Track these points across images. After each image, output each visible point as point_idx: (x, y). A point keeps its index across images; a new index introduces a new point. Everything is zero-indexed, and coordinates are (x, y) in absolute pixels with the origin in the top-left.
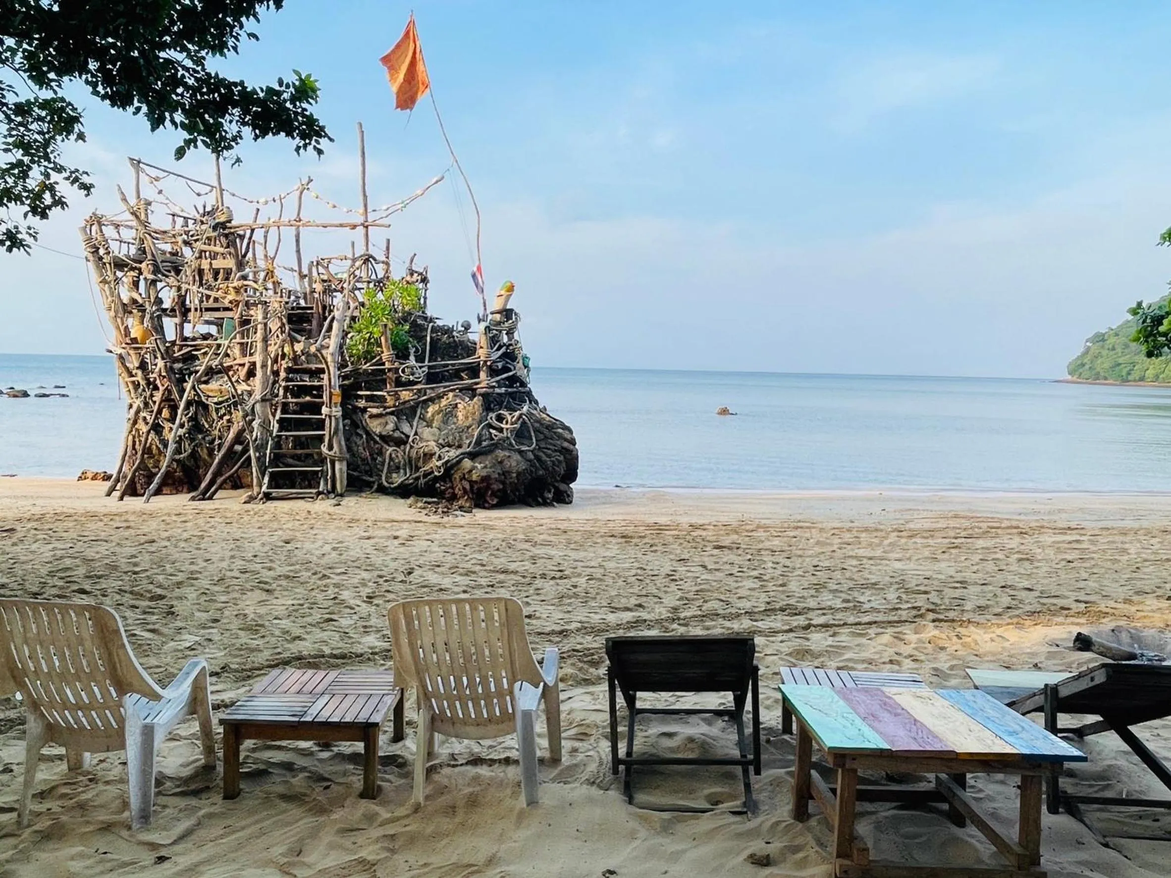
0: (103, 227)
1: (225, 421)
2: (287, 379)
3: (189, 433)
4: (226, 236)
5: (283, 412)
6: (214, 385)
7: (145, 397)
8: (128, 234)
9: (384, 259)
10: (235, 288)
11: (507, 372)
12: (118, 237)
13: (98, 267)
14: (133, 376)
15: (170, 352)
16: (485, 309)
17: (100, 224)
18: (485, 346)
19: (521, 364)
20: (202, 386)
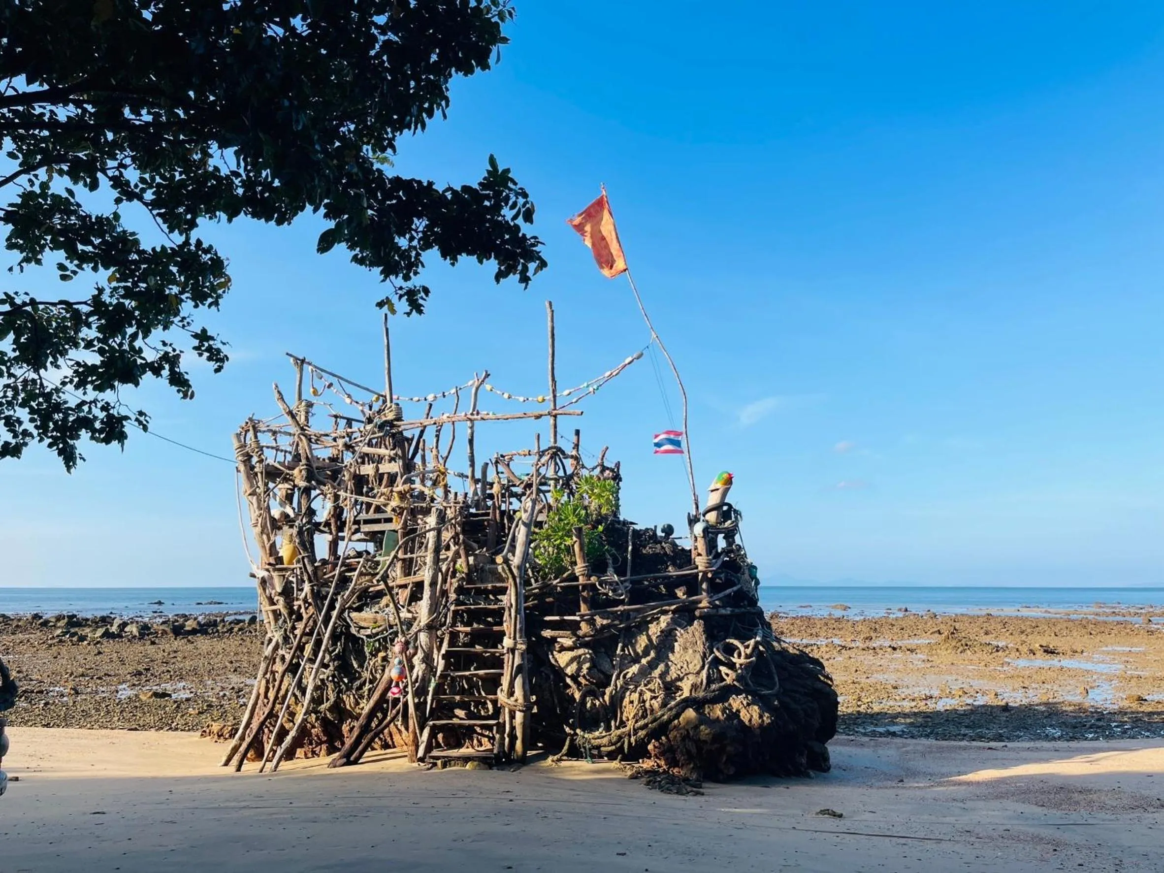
0: (258, 434)
1: (379, 659)
2: (458, 602)
3: (334, 676)
4: (393, 436)
5: (451, 644)
6: (367, 615)
7: (286, 630)
8: (285, 442)
9: (574, 453)
10: (400, 493)
11: (732, 587)
12: (274, 445)
13: (248, 477)
14: (275, 604)
15: (320, 573)
16: (697, 508)
17: (256, 431)
18: (704, 553)
19: (747, 576)
20: (354, 615)
